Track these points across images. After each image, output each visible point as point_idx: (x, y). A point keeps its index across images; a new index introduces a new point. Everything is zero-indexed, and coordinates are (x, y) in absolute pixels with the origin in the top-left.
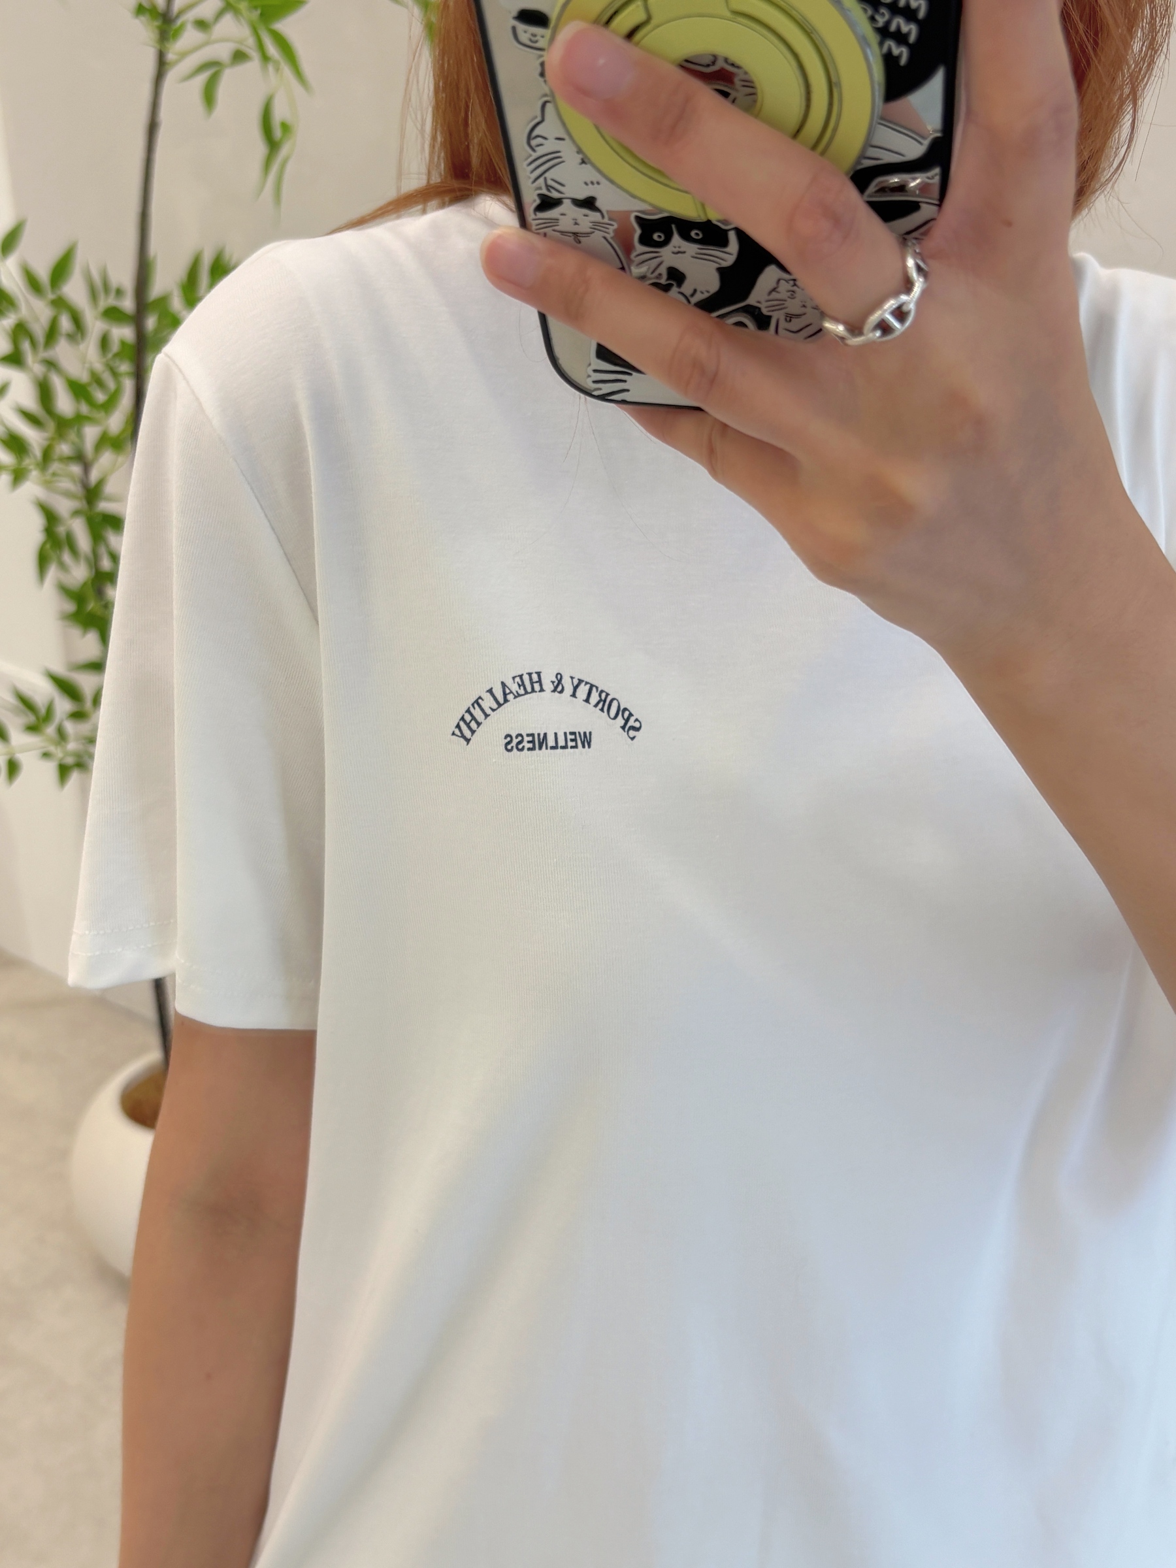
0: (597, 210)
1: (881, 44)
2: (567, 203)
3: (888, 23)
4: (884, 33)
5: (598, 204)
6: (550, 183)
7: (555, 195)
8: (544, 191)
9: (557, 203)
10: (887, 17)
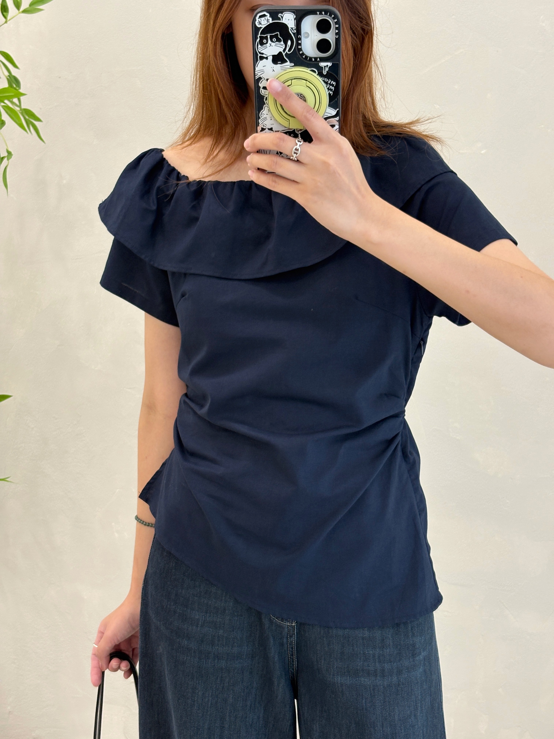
0: (273, 131)
1: (328, 91)
2: (267, 129)
3: (329, 87)
4: (328, 89)
5: (273, 129)
6: (264, 125)
7: (265, 128)
8: (262, 127)
9: (265, 129)
10: (329, 86)
